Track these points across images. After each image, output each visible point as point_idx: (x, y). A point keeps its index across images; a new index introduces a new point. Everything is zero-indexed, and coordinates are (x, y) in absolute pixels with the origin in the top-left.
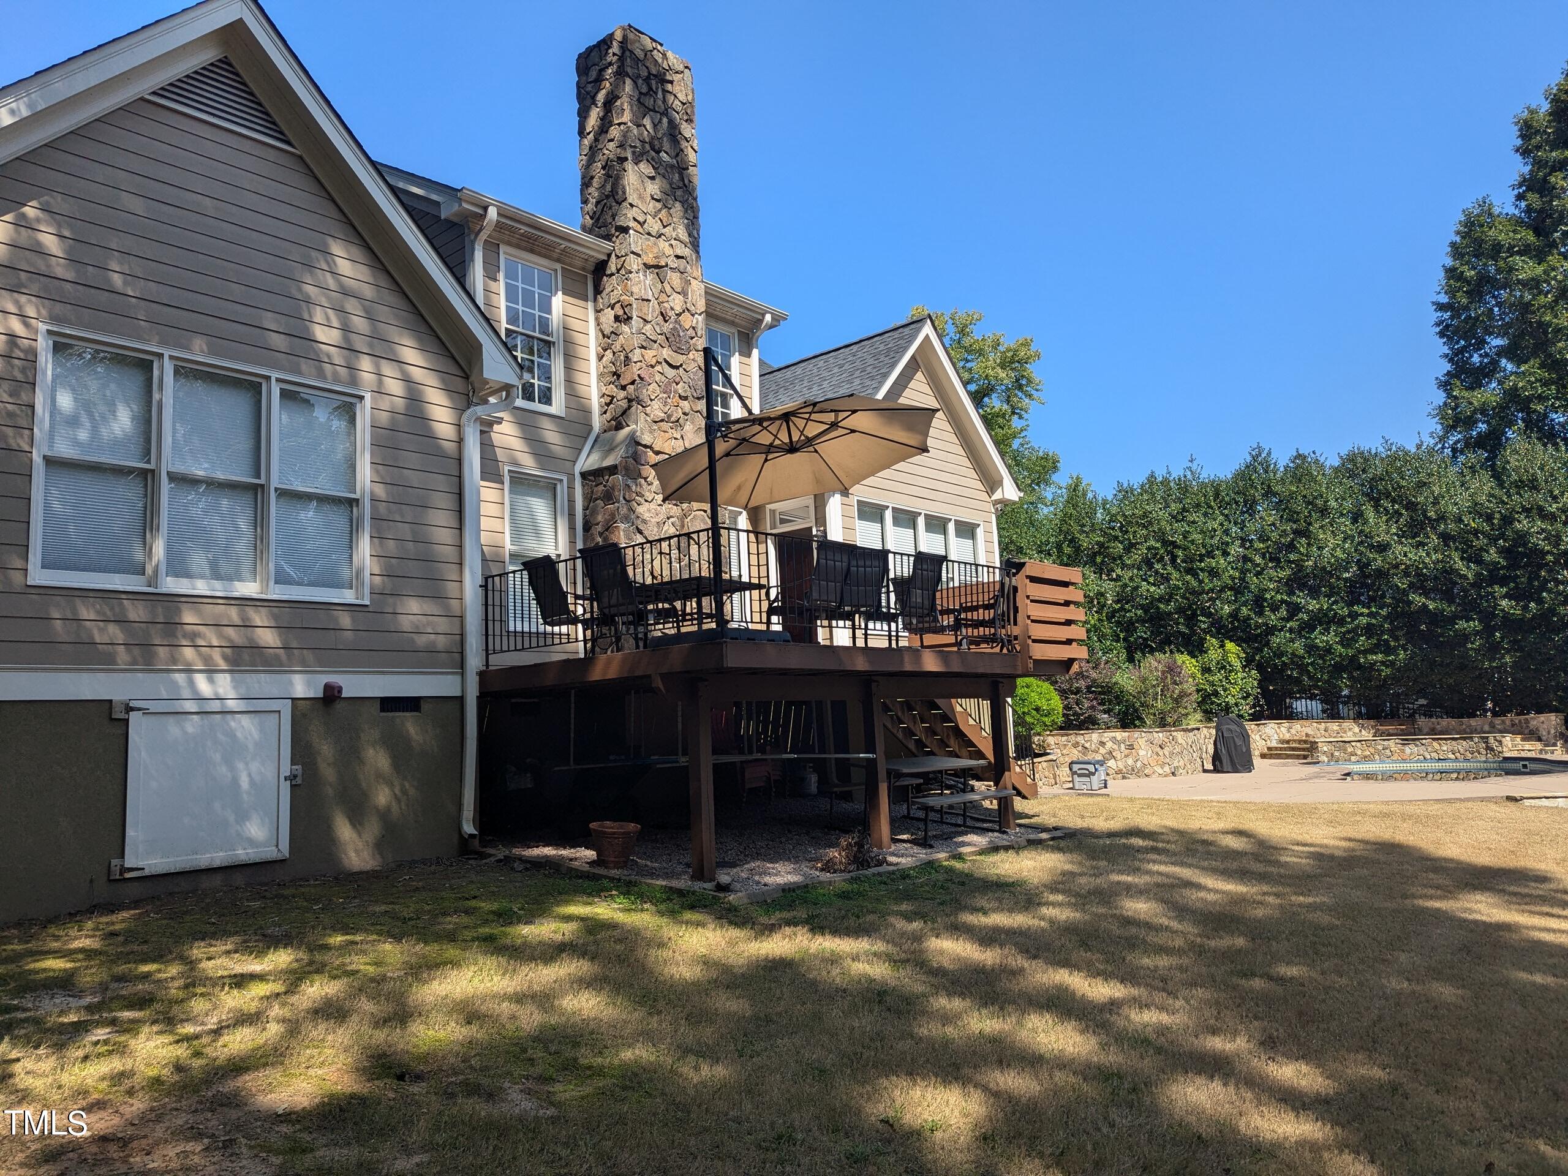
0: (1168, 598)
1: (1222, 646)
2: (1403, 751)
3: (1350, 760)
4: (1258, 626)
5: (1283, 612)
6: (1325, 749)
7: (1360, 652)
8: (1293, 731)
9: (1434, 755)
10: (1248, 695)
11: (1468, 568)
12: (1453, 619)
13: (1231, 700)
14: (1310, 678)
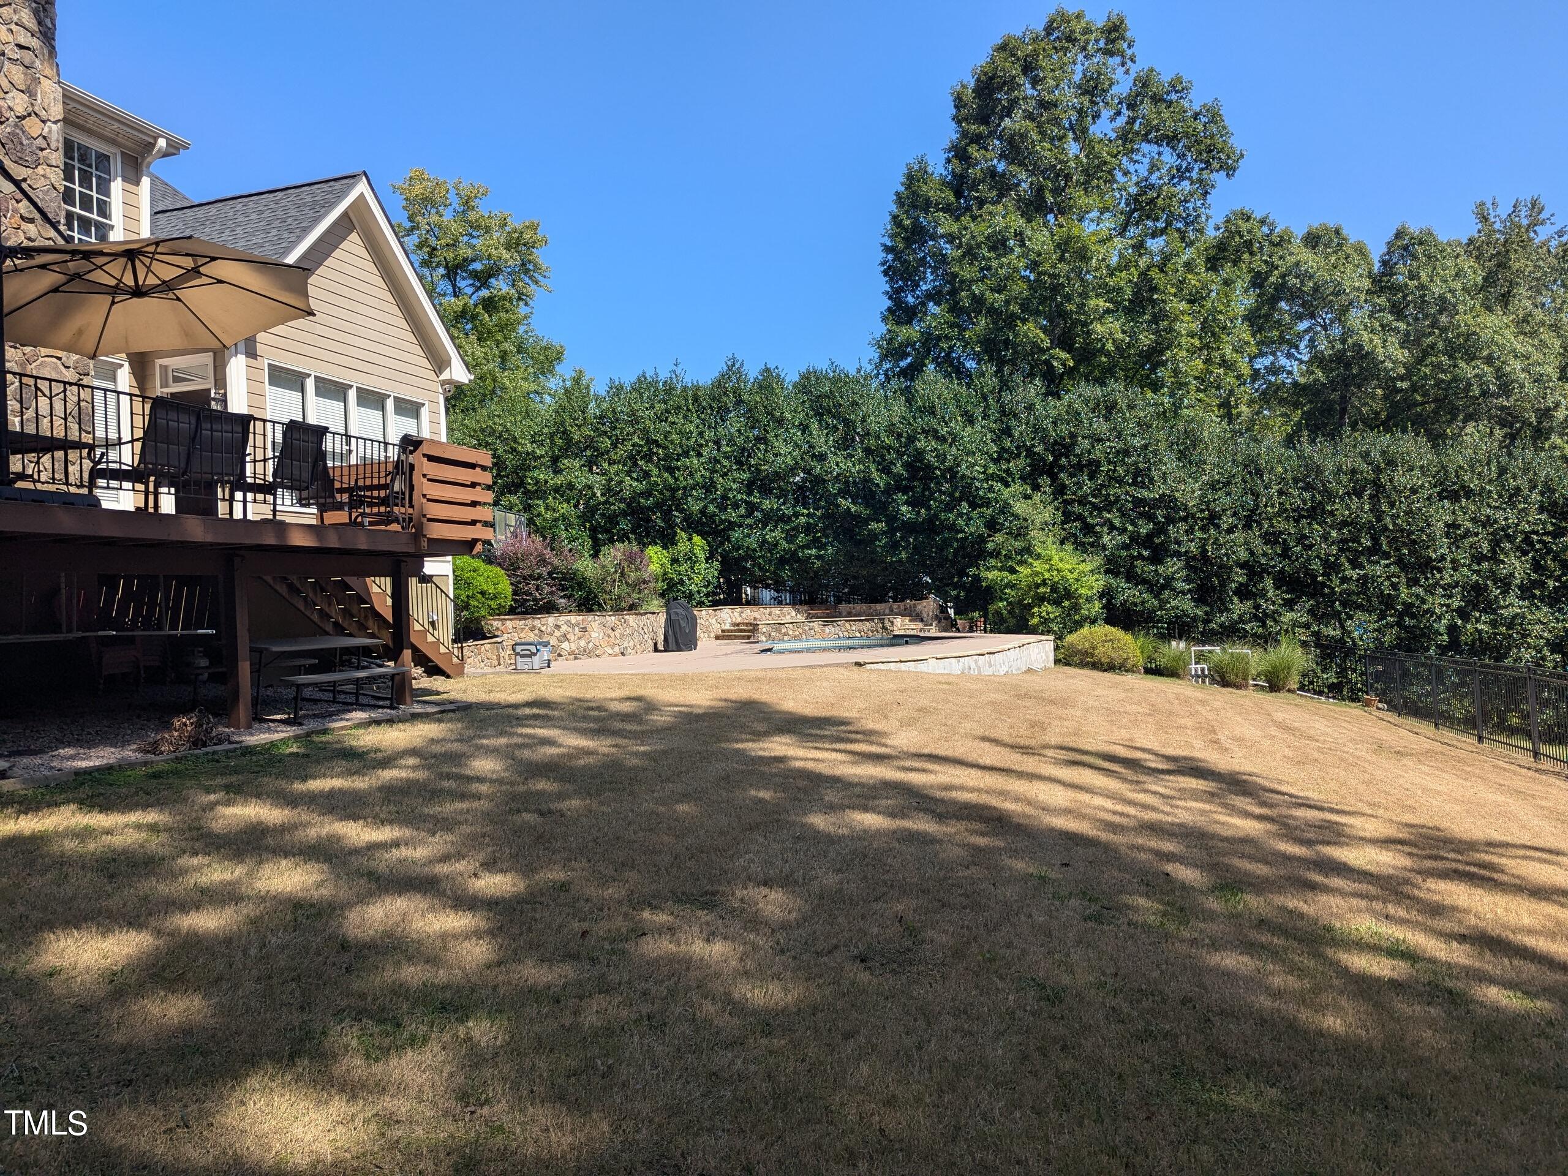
0: (648, 494)
1: (690, 539)
2: (823, 631)
4: (722, 522)
5: (742, 511)
6: (766, 630)
7: (800, 547)
8: (744, 616)
9: (846, 634)
10: (709, 583)
11: (881, 478)
12: (866, 521)
13: (694, 588)
14: (761, 569)
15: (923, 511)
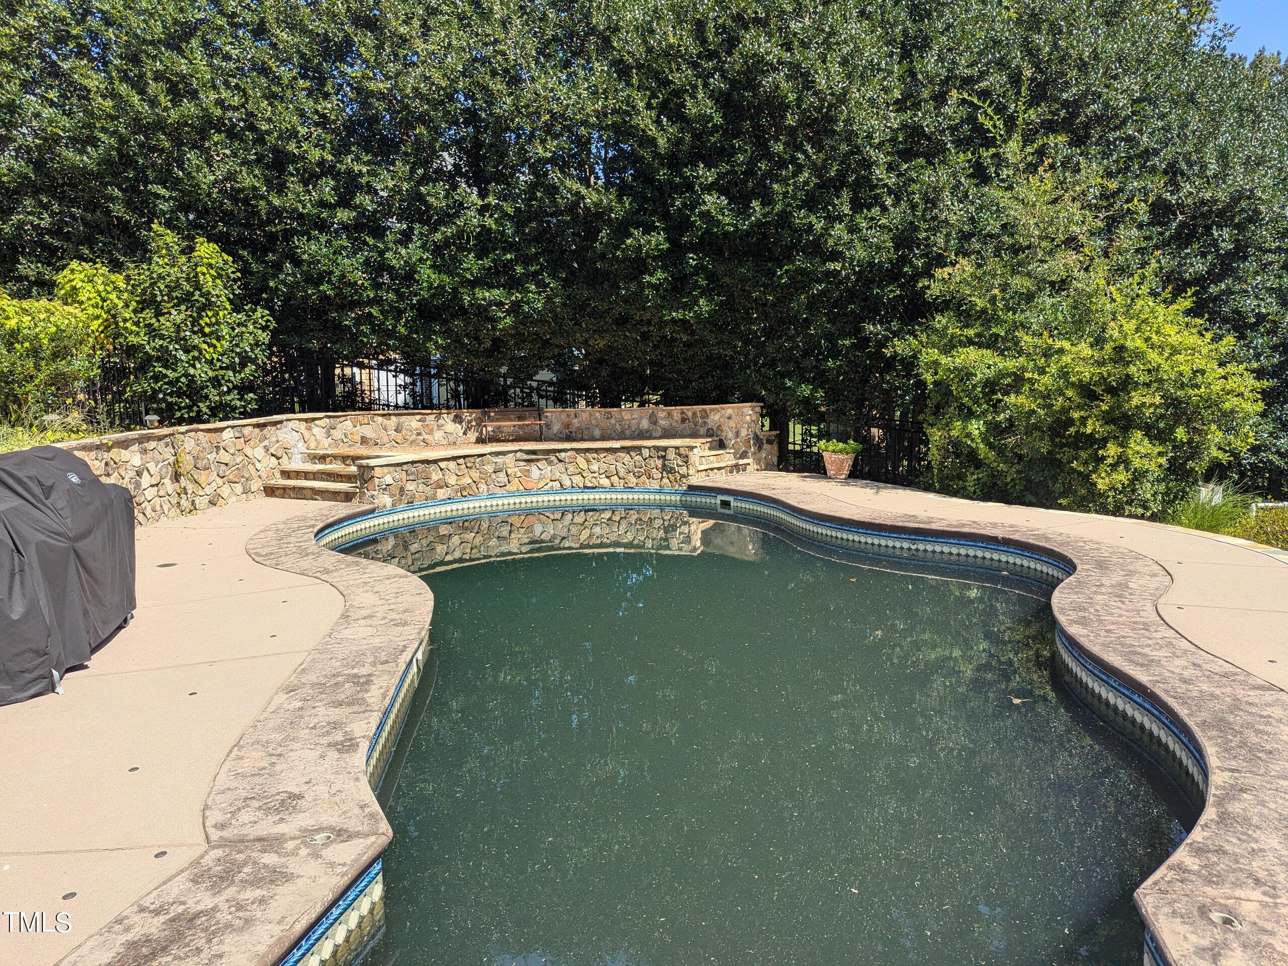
1: (189, 250)
2: (527, 473)
3: (434, 497)
4: (276, 213)
5: (327, 188)
6: (388, 479)
7: (465, 283)
8: (337, 434)
9: (577, 479)
10: (245, 360)
11: (658, 122)
12: (621, 230)
13: (201, 372)
15: (755, 204)
